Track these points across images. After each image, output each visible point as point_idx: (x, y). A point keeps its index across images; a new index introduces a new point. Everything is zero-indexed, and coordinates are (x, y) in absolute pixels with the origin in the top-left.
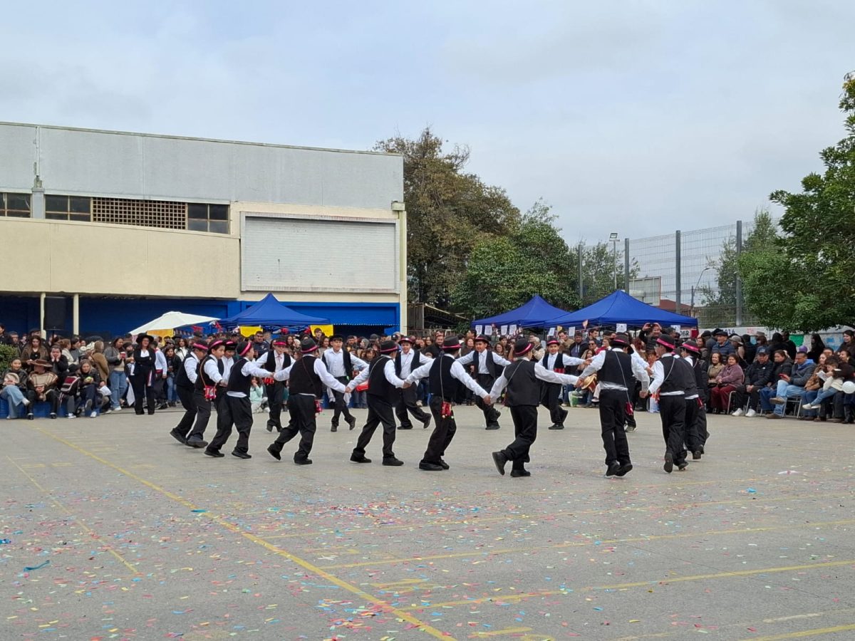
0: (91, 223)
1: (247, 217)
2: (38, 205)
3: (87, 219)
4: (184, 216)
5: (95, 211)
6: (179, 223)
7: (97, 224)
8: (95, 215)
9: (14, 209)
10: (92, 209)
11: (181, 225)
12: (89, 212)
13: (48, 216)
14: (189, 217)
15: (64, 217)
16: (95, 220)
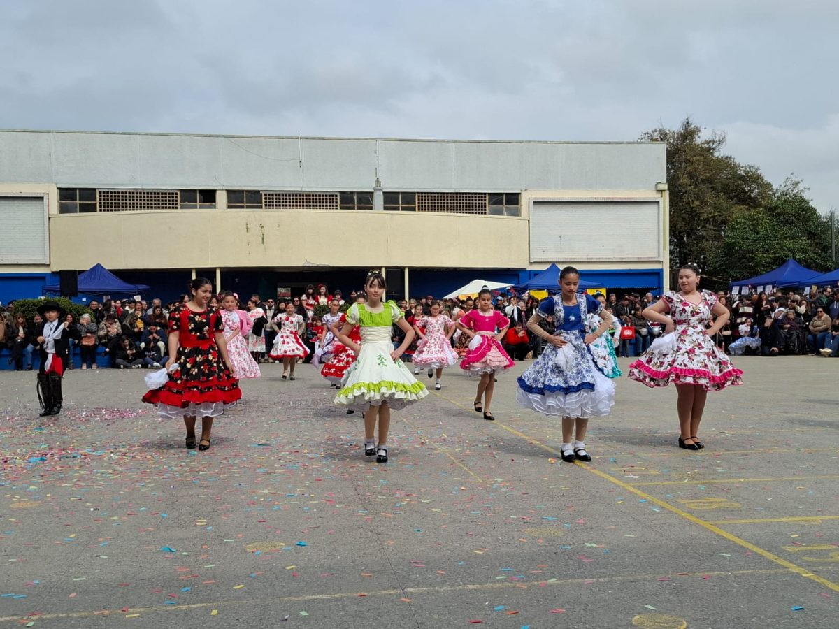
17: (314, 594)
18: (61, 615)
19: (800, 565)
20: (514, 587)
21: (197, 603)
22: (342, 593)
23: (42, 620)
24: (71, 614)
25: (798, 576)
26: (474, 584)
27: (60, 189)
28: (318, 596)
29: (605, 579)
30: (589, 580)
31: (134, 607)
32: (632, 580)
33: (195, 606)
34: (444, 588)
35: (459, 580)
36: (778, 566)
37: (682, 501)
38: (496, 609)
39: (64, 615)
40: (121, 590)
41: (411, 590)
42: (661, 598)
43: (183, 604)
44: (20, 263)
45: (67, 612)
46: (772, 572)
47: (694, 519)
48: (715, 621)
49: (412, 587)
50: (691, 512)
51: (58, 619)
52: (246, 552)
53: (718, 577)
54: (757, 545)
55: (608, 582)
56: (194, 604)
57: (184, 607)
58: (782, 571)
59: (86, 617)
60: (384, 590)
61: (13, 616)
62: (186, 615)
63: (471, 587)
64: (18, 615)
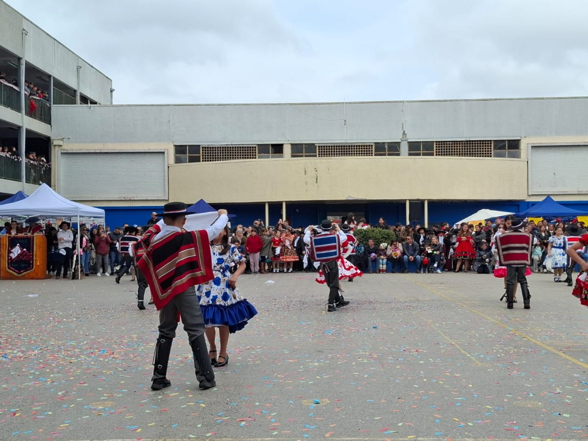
0: (435, 157)
1: (532, 147)
2: (404, 148)
3: (432, 154)
4: (491, 149)
5: (436, 149)
6: (488, 154)
7: (438, 157)
8: (436, 152)
9: (391, 151)
10: (435, 148)
11: (489, 155)
12: (433, 150)
13: (410, 154)
14: (494, 149)
15: (419, 154)
16: (436, 155)
17: (350, 437)
21: (268, 437)
22: (370, 437)
26: (470, 438)
27: (175, 146)
28: (353, 438)
31: (225, 437)
35: (458, 434)
40: (217, 426)
41: (421, 439)
43: (259, 437)
44: (148, 199)
49: (422, 437)
52: (302, 405)
56: (266, 438)
60: (401, 437)
64: (150, 438)
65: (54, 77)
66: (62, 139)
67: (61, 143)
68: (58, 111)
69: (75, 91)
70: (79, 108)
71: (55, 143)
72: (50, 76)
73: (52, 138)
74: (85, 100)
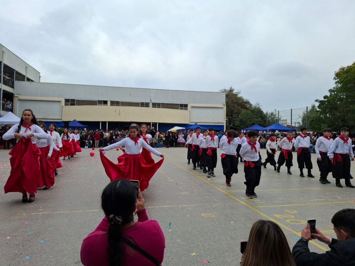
18: (61, 212)
19: (244, 202)
20: (174, 207)
23: (57, 213)
24: (64, 212)
25: (243, 205)
27: (65, 99)
29: (197, 205)
30: (193, 205)
32: (203, 205)
33: (95, 210)
34: (157, 207)
36: (239, 202)
37: (219, 186)
38: (169, 212)
39: (62, 212)
41: (149, 207)
42: (209, 210)
44: (53, 119)
45: (63, 211)
46: (237, 203)
47: (221, 190)
48: (221, 215)
50: (221, 189)
51: (60, 213)
53: (224, 205)
54: (235, 197)
55: (198, 205)
57: (92, 211)
58: (240, 203)
59: (67, 213)
61: (49, 212)
62: (93, 212)
63: (164, 206)
65: (16, 70)
66: (18, 94)
67: (18, 96)
68: (17, 83)
69: (24, 76)
70: (26, 83)
71: (15, 95)
72: (14, 70)
73: (14, 94)
74: (28, 80)
